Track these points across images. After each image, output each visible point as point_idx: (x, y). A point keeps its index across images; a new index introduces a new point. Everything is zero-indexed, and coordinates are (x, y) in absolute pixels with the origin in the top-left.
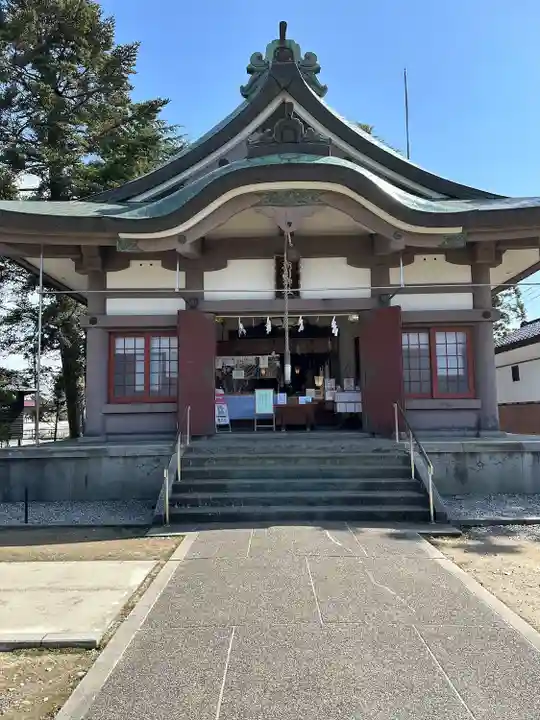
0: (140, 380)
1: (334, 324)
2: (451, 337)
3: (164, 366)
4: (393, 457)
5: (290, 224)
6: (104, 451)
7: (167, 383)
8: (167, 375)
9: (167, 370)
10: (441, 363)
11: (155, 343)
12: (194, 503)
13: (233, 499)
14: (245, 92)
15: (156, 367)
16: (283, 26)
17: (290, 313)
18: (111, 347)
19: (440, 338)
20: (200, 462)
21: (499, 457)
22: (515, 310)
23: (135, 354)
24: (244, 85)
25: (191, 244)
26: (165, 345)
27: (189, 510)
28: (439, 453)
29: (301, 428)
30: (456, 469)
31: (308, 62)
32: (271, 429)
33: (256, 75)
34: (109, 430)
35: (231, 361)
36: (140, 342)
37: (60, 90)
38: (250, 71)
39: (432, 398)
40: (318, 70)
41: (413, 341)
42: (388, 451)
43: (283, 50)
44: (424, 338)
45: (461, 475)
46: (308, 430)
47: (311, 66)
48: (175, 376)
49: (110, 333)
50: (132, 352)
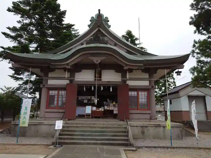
0: (56, 102)
1: (111, 88)
2: (143, 93)
3: (63, 99)
4: (123, 127)
5: (97, 61)
6: (43, 123)
7: (63, 104)
8: (63, 101)
9: (63, 100)
10: (140, 100)
11: (60, 92)
12: (64, 139)
13: (75, 138)
14: (89, 26)
15: (60, 99)
16: (99, 10)
17: (97, 85)
18: (48, 93)
19: (140, 93)
20: (68, 127)
21: (154, 128)
22: (173, 83)
23: (55, 95)
24: (89, 24)
25: (70, 66)
26: (63, 93)
27: (63, 141)
28: (137, 126)
29: (99, 117)
30: (141, 131)
31: (106, 19)
32: (90, 118)
33: (92, 22)
34: (46, 117)
35: (83, 98)
36: (56, 92)
37: (45, 21)
38: (90, 21)
39: (138, 110)
40: (108, 21)
41: (133, 94)
42: (122, 125)
43: (99, 16)
44: (136, 93)
45: (143, 133)
46: (101, 118)
47: (107, 20)
48: (65, 101)
49: (48, 89)
50: (54, 94)
